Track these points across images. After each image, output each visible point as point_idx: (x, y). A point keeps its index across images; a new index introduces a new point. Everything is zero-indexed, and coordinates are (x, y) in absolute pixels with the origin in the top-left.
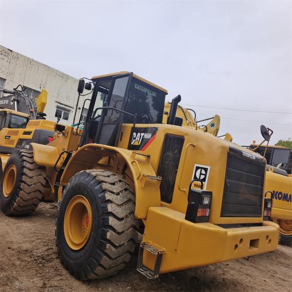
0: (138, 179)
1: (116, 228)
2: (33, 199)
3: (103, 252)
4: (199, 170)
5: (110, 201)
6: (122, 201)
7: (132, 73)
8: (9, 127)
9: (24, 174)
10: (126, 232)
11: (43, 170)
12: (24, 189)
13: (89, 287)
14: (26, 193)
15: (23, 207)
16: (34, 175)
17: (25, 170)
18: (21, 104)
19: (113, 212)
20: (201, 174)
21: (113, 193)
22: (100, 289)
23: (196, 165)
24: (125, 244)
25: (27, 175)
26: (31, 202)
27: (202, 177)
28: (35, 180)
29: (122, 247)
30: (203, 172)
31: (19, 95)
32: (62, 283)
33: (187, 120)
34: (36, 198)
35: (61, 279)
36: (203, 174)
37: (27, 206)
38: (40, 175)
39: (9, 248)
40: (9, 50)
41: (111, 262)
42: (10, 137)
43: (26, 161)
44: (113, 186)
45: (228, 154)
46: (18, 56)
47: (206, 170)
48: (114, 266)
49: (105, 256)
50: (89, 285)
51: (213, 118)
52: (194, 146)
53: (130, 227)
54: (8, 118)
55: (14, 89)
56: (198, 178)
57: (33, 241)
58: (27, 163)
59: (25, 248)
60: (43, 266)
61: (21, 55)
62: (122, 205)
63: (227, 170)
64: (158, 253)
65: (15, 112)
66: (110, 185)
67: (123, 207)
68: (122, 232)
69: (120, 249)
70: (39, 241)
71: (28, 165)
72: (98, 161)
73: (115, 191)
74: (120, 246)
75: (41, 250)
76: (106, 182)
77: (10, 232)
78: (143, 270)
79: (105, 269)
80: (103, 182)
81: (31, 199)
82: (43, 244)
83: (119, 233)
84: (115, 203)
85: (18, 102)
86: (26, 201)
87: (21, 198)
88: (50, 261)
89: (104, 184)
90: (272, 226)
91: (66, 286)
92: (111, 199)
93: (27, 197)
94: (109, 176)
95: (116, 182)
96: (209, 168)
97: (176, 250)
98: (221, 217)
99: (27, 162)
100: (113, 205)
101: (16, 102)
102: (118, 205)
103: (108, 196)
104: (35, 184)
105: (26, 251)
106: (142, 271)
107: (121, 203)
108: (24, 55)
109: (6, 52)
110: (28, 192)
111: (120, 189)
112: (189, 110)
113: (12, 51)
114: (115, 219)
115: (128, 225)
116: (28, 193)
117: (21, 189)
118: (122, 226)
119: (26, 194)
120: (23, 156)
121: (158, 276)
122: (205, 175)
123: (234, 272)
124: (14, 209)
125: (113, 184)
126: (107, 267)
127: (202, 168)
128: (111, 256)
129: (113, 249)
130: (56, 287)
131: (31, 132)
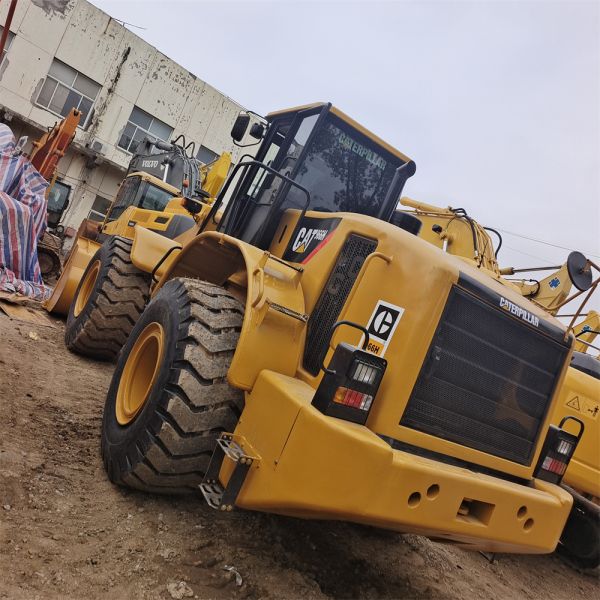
0: (254, 305)
1: (190, 395)
2: (115, 329)
3: (154, 434)
4: (384, 313)
5: (192, 340)
6: (219, 347)
7: (330, 104)
8: (140, 206)
9: (107, 278)
10: (211, 410)
11: (146, 282)
12: (102, 307)
13: (123, 499)
14: (103, 314)
15: (95, 340)
16: (124, 285)
17: (112, 273)
18: (175, 170)
19: (193, 363)
20: (384, 322)
21: (208, 327)
22: (141, 510)
23: (381, 302)
24: (205, 435)
25: (111, 282)
26: (110, 335)
27: (385, 328)
28: (125, 294)
29: (195, 438)
30: (389, 319)
31: (176, 152)
32: (79, 475)
33: (476, 249)
34: (121, 329)
35: (80, 470)
36: (387, 324)
37: (104, 340)
38: (137, 288)
39: (29, 395)
40: (191, 74)
41: (168, 461)
42: (135, 223)
43: (117, 255)
44: (212, 314)
45: (453, 288)
46: (204, 88)
47: (395, 314)
48: (174, 471)
49: (156, 446)
50: (125, 496)
51: (560, 267)
52: (388, 262)
53: (222, 404)
54: (141, 188)
55: (173, 143)
56: (376, 330)
57: (79, 399)
58: (119, 260)
59: (56, 404)
60: (65, 440)
61: (210, 87)
62: (217, 354)
63: (441, 325)
64: (241, 458)
65: (163, 183)
66: (206, 311)
67: (218, 360)
68: (202, 408)
69: (190, 440)
70: (90, 402)
71: (119, 264)
72: (230, 275)
73: (211, 324)
74: (193, 434)
75: (81, 417)
76: (202, 305)
77: (52, 374)
78: (210, 490)
79: (157, 472)
80: (195, 301)
81: (111, 329)
82: (94, 408)
83: (193, 407)
84: (202, 346)
85: (172, 165)
86: (101, 330)
87: (94, 322)
88: (83, 436)
89: (196, 305)
90: (551, 493)
91: (82, 482)
92: (197, 336)
93: (106, 323)
94: (215, 296)
95: (224, 309)
96: (401, 311)
97: (276, 463)
98: (401, 424)
99: (120, 258)
100: (198, 350)
101: (167, 166)
102: (209, 353)
103: (193, 330)
104: (123, 302)
105: (56, 409)
106: (206, 490)
107: (216, 350)
108: (216, 88)
109: (184, 79)
110: (107, 314)
111: (225, 324)
112: (487, 231)
113: (195, 78)
114: (192, 377)
115: (220, 398)
116: (107, 317)
117: (97, 306)
118: (205, 395)
119: (103, 318)
120: (116, 245)
121: (230, 507)
122: (391, 326)
123: (468, 586)
124: (79, 340)
125: (216, 311)
126: (158, 469)
127: (388, 310)
128: (171, 450)
129: (176, 436)
130: (60, 477)
131: (166, 220)
